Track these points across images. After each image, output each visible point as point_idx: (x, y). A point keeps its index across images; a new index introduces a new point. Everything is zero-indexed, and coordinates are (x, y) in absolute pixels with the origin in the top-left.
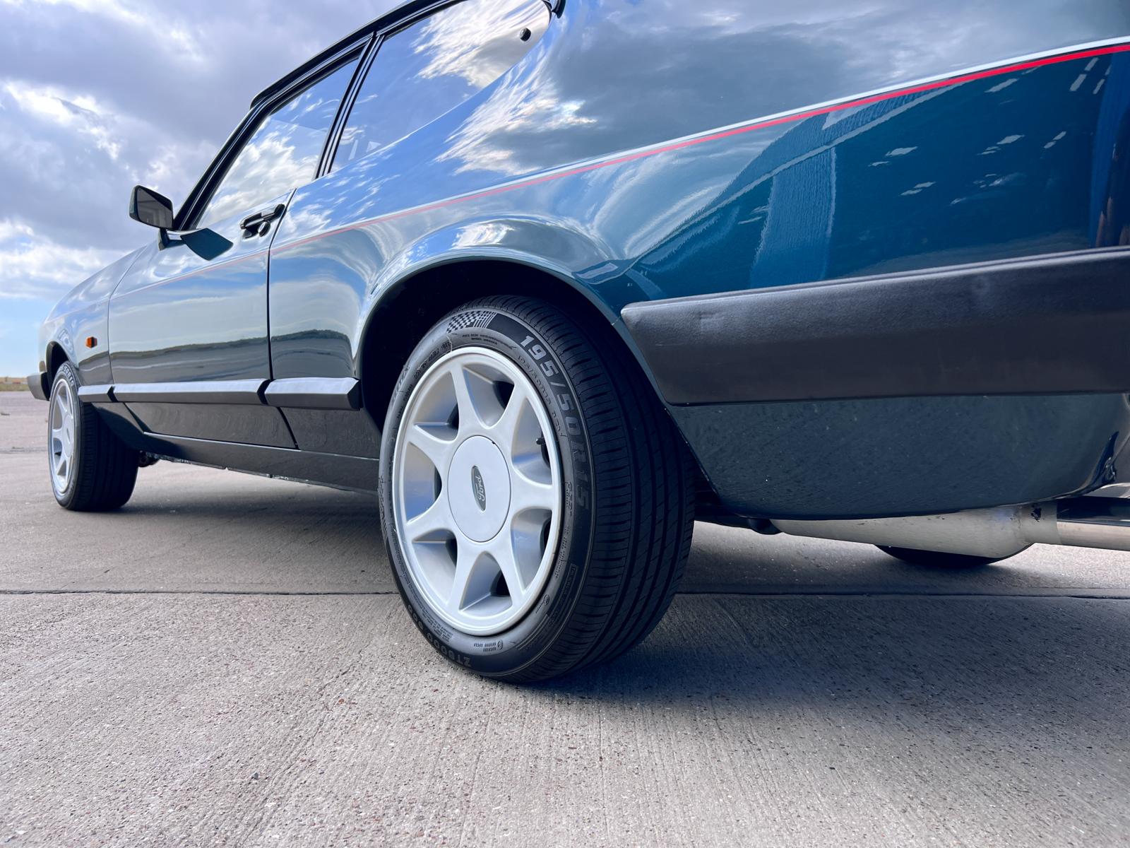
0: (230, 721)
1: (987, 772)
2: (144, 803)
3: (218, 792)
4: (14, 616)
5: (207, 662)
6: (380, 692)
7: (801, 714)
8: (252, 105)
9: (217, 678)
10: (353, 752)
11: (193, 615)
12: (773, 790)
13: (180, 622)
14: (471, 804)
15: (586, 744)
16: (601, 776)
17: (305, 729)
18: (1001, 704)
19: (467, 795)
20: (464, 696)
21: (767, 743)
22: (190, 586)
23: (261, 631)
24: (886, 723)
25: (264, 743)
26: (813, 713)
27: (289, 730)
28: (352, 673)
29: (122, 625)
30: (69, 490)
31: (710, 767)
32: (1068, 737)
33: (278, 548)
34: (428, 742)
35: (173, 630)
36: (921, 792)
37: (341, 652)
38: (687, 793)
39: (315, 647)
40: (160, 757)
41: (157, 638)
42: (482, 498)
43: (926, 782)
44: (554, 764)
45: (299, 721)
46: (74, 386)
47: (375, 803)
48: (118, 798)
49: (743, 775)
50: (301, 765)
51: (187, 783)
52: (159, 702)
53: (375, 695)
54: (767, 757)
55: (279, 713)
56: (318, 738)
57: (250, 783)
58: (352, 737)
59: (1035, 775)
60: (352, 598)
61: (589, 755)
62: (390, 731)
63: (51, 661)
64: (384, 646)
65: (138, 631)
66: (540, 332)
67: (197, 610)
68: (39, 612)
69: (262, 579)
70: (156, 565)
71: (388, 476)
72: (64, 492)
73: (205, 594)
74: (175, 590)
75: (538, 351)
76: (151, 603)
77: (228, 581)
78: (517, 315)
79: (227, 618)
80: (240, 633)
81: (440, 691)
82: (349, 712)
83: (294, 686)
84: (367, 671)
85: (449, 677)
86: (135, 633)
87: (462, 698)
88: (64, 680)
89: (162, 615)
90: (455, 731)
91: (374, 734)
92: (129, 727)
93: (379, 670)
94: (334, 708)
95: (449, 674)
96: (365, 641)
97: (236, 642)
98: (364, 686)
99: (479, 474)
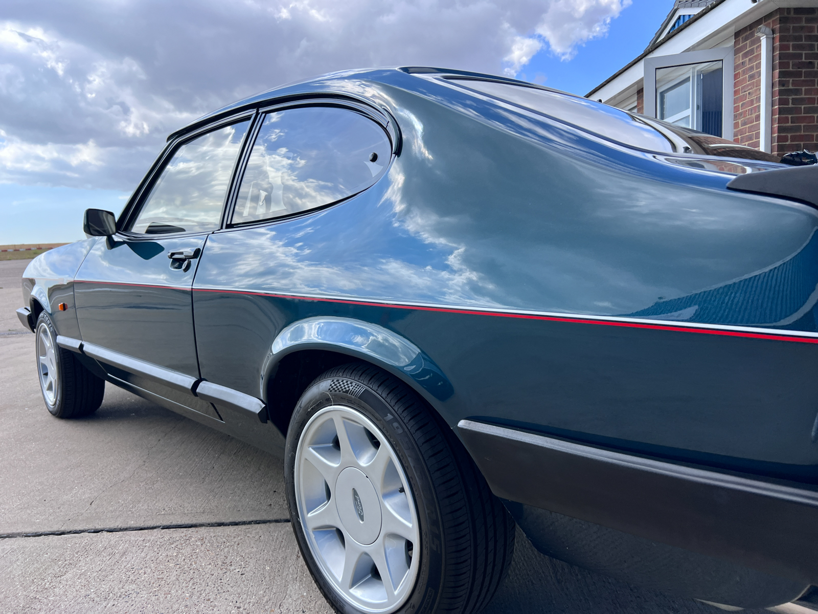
4: (32, 569)
8: (168, 139)
11: (158, 561)
13: (149, 570)
22: (153, 520)
23: (208, 580)
29: (109, 578)
30: (57, 406)
33: (212, 462)
35: (145, 583)
37: (266, 607)
39: (248, 601)
41: (135, 595)
42: (361, 512)
46: (53, 331)
60: (270, 529)
64: (297, 597)
65: (121, 586)
66: (398, 412)
67: (160, 554)
68: (49, 564)
69: (203, 506)
70: (126, 492)
71: (291, 479)
72: (53, 405)
73: (164, 530)
74: (142, 525)
75: (397, 428)
76: (127, 545)
77: (180, 512)
78: (380, 394)
79: (183, 563)
80: (193, 584)
86: (119, 589)
89: (136, 563)
96: (283, 591)
97: (191, 596)
99: (357, 495)
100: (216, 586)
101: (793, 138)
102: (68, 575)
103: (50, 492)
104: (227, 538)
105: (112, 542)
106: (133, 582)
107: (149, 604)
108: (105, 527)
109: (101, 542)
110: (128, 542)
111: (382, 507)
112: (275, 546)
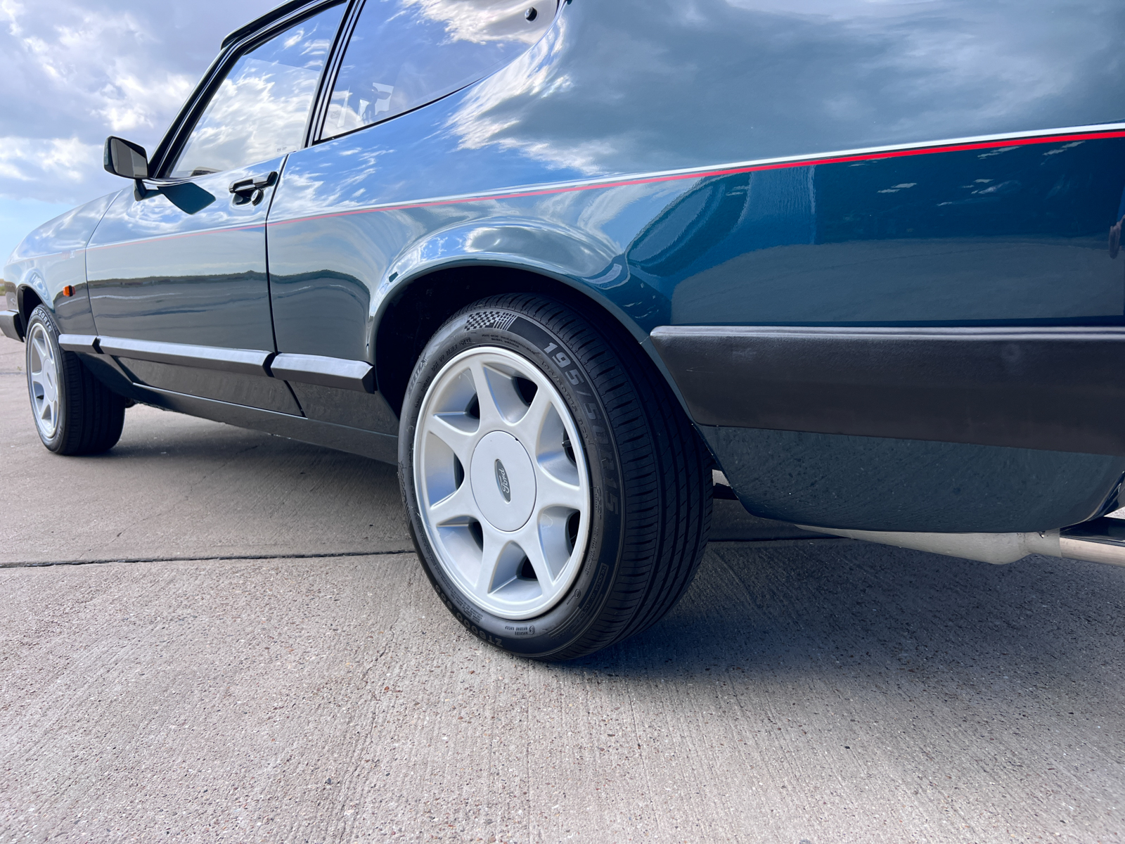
0: (288, 717)
1: (985, 745)
2: (232, 816)
3: (297, 800)
4: (44, 595)
5: (247, 645)
6: (421, 676)
7: (812, 687)
8: (224, 45)
9: (262, 665)
10: (411, 749)
11: (219, 588)
12: (798, 774)
13: (209, 597)
14: (532, 804)
15: (623, 730)
16: (642, 765)
17: (360, 723)
18: (989, 665)
19: (525, 793)
20: (500, 678)
21: (785, 721)
22: (206, 551)
23: (290, 606)
24: (889, 692)
25: (326, 741)
26: (822, 685)
27: (345, 726)
28: (390, 654)
29: (153, 603)
30: (58, 436)
31: (739, 752)
32: (1051, 702)
33: (282, 498)
34: (478, 734)
35: (204, 608)
36: (929, 772)
37: (373, 629)
38: (722, 781)
39: (347, 624)
40: (233, 762)
41: (192, 619)
42: (507, 490)
43: (932, 759)
44: (597, 753)
45: (353, 714)
47: (444, 807)
48: (206, 811)
49: (769, 759)
50: (367, 766)
51: (266, 791)
52: (214, 696)
53: (417, 679)
54: (787, 737)
55: (332, 705)
56: (375, 733)
57: (324, 789)
58: (407, 732)
59: (1025, 746)
60: (368, 560)
61: (628, 742)
62: (440, 722)
63: (96, 651)
64: (412, 620)
65: (171, 610)
66: (564, 340)
67: (221, 581)
68: (67, 590)
69: (275, 538)
70: (166, 524)
72: (52, 437)
73: (223, 561)
74: (192, 556)
76: (174, 574)
77: (242, 543)
78: (539, 320)
79: (253, 590)
80: (270, 609)
81: (477, 672)
82: (397, 702)
83: (338, 673)
84: (403, 651)
85: (481, 656)
86: (169, 613)
87: (499, 680)
88: (116, 674)
89: (189, 589)
90: (500, 720)
91: (426, 727)
92: (194, 728)
93: (414, 649)
94: (382, 697)
95: (481, 652)
96: (393, 614)
97: (269, 620)
98: (404, 669)
99: (502, 467)
100: (302, 610)
102: (94, 601)
103: (59, 524)
104: (311, 568)
105: (153, 571)
106: (188, 607)
107: (212, 627)
108: (141, 557)
109: (139, 570)
110: (175, 571)
111: (536, 478)
112: (377, 575)
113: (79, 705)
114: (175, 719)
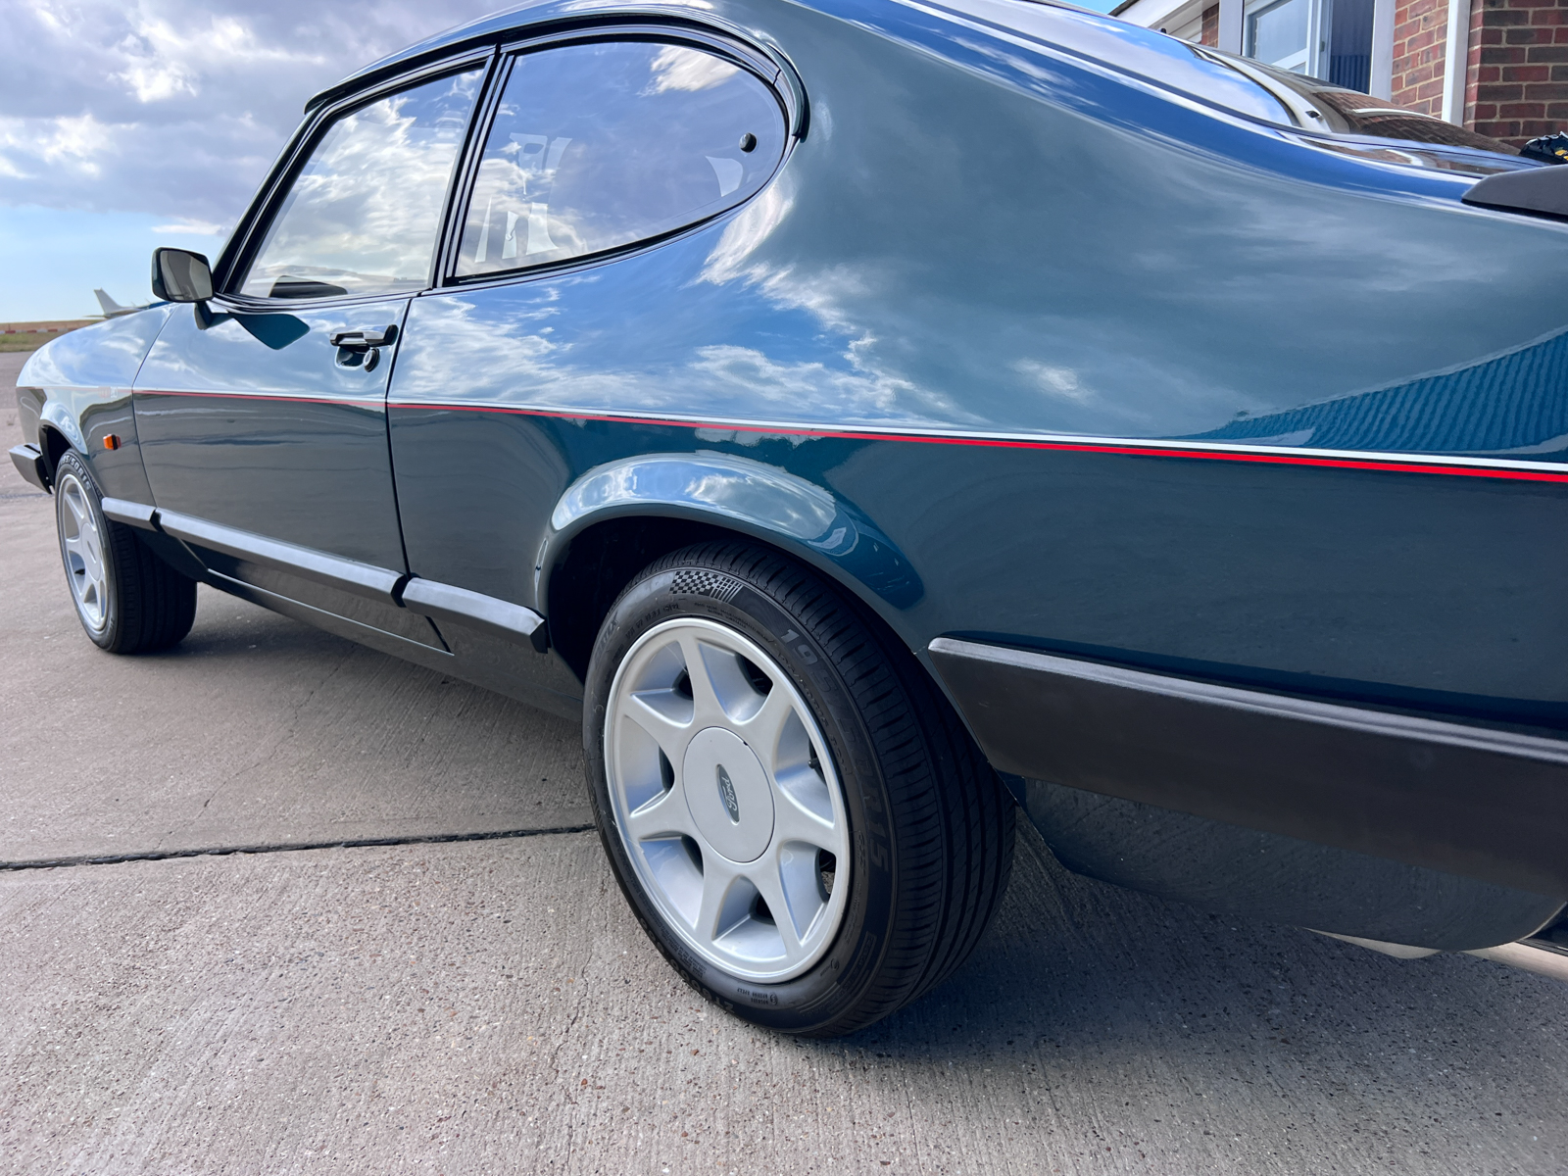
0: (458, 1136)
4: (117, 919)
5: (394, 1005)
6: (628, 1060)
7: (1151, 1071)
8: (308, 108)
9: (417, 1040)
11: (348, 901)
13: (336, 917)
15: (901, 1154)
17: (553, 1145)
18: (1390, 1029)
20: (734, 1062)
21: (1116, 1134)
22: (326, 831)
23: (445, 932)
24: (1254, 1081)
26: (1165, 1069)
27: (534, 1151)
28: (585, 1019)
29: (264, 931)
30: (109, 630)
33: (419, 731)
34: (709, 1163)
35: (331, 938)
37: (559, 975)
39: (523, 965)
41: (317, 958)
42: (733, 806)
45: (543, 1129)
52: (358, 1097)
54: (1119, 1164)
55: (514, 1114)
56: (574, 1163)
60: (545, 845)
62: (658, 1143)
63: (197, 1018)
64: (611, 958)
65: (288, 943)
66: (807, 627)
67: (350, 889)
68: (147, 908)
69: (415, 807)
70: (268, 783)
71: (598, 752)
72: (101, 630)
73: (350, 849)
74: (307, 841)
75: (807, 654)
76: (286, 875)
77: (372, 816)
78: (772, 595)
79: (394, 904)
80: (420, 939)
81: (702, 1052)
82: (599, 1106)
83: (519, 1056)
84: (602, 1014)
85: (706, 1022)
86: (286, 948)
87: (731, 1065)
88: (225, 1058)
89: (308, 904)
90: (737, 1137)
91: (641, 1151)
92: (337, 1155)
93: (616, 1012)
94: (579, 1098)
95: (705, 1015)
96: (584, 947)
97: (419, 959)
98: (605, 1048)
99: (727, 776)
100: (462, 941)
101: (1506, 111)
102: (186, 929)
103: (124, 785)
104: (468, 861)
105: (259, 870)
106: (309, 936)
107: (345, 972)
108: (239, 844)
109: (238, 870)
110: (288, 869)
111: (774, 798)
112: (558, 873)
113: (184, 1115)
114: (311, 1140)
